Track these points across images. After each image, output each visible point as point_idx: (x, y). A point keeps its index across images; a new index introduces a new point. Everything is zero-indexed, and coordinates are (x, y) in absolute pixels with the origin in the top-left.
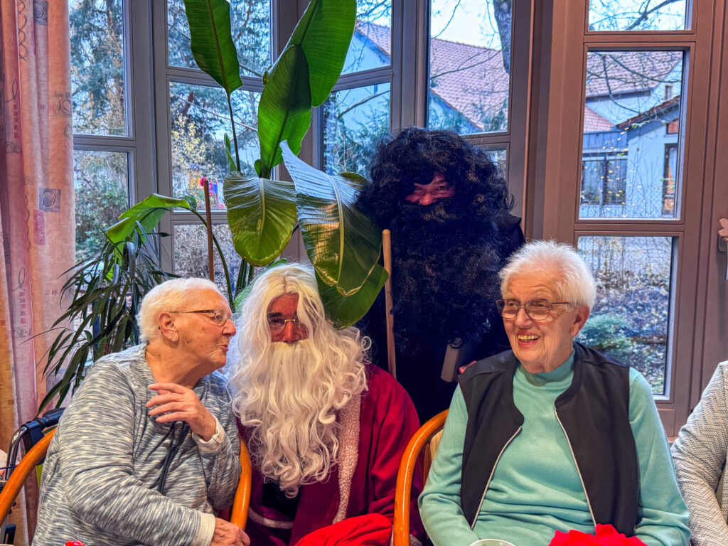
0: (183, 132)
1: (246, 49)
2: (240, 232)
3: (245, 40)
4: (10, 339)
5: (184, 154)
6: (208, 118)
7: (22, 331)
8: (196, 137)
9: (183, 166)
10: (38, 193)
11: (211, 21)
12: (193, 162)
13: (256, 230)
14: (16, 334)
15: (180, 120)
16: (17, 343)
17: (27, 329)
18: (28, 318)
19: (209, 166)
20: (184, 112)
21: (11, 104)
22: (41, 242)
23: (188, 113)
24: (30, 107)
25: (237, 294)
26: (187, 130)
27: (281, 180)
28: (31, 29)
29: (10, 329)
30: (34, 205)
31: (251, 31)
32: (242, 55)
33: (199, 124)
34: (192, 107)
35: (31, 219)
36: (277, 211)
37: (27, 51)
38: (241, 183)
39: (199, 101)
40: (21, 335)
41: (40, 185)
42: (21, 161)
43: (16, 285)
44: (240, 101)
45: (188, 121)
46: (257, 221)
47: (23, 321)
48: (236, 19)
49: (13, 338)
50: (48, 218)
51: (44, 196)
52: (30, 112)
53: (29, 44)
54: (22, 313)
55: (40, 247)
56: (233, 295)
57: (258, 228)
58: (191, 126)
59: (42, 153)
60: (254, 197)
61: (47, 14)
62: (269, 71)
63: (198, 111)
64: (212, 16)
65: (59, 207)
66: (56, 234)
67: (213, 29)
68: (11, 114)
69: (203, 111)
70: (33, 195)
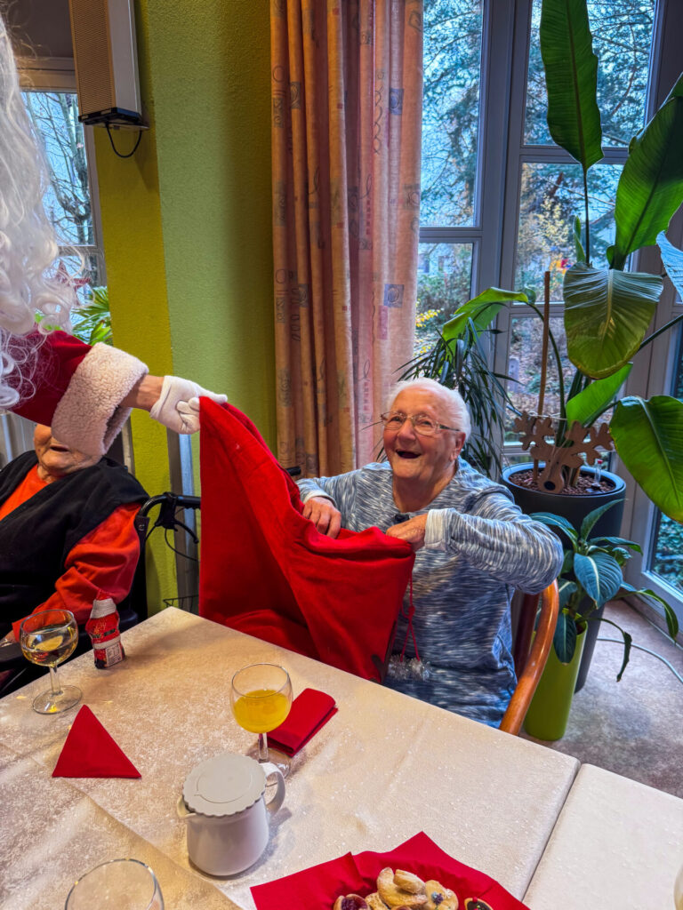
0: (548, 214)
1: (624, 121)
2: (577, 337)
3: (624, 111)
4: (353, 424)
5: (546, 237)
6: (575, 199)
7: (365, 418)
8: (561, 218)
9: (544, 250)
10: (384, 289)
11: (573, 83)
12: (555, 245)
13: (596, 335)
14: (360, 420)
15: (546, 202)
16: (361, 427)
17: (369, 415)
18: (370, 405)
19: (571, 247)
20: (551, 194)
21: (364, 201)
22: (383, 336)
23: (556, 195)
24: (380, 202)
25: (570, 398)
26: (552, 213)
27: (639, 270)
28: (386, 120)
29: (353, 416)
30: (380, 301)
31: (631, 100)
32: (619, 128)
33: (565, 206)
34: (559, 190)
35: (376, 314)
36: (626, 312)
37: (381, 145)
38: (586, 276)
39: (567, 182)
40: (364, 421)
41: (386, 281)
42: (371, 257)
43: (361, 376)
44: (611, 178)
45: (554, 204)
46: (599, 324)
47: (366, 409)
48: (617, 89)
49: (357, 423)
50: (391, 313)
51: (389, 292)
52: (381, 207)
53: (383, 136)
54: (366, 401)
55: (382, 341)
56: (566, 398)
57: (600, 333)
58: (557, 207)
59: (389, 248)
60: (599, 293)
61: (402, 103)
62: (639, 137)
63: (565, 193)
64: (576, 76)
65: (401, 303)
66: (397, 329)
67: (574, 93)
68: (364, 210)
69: (571, 192)
70: (379, 292)
